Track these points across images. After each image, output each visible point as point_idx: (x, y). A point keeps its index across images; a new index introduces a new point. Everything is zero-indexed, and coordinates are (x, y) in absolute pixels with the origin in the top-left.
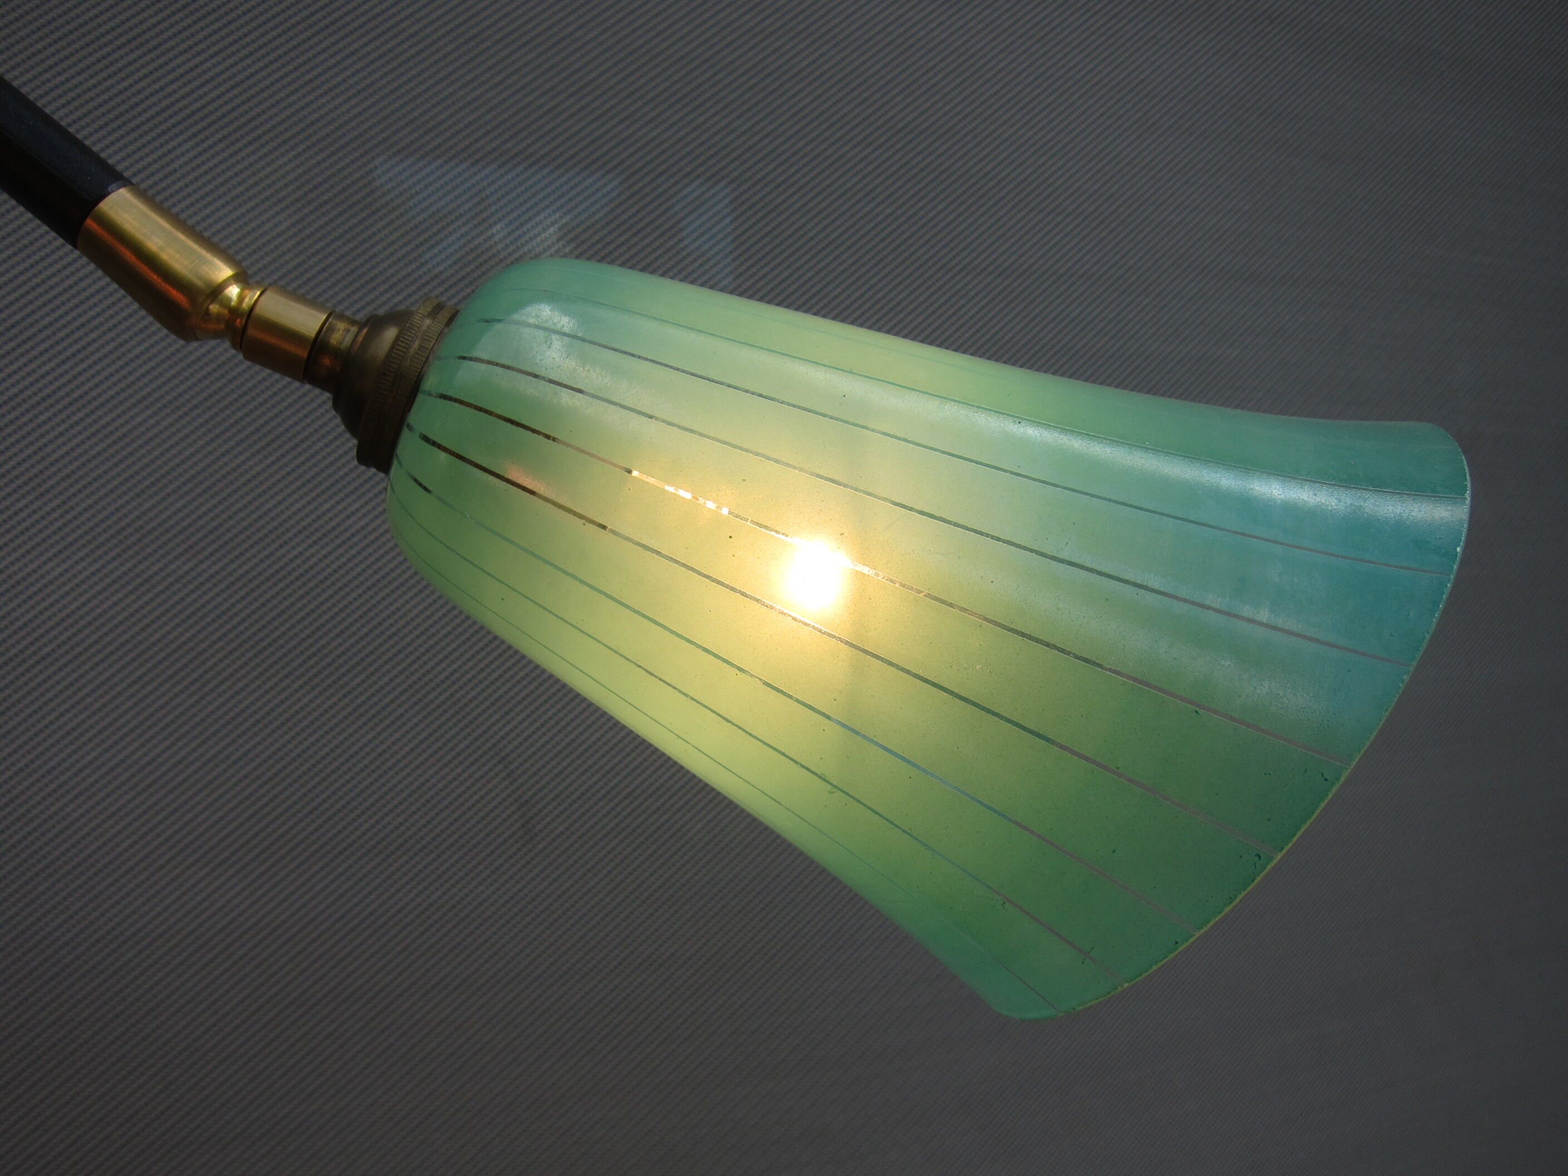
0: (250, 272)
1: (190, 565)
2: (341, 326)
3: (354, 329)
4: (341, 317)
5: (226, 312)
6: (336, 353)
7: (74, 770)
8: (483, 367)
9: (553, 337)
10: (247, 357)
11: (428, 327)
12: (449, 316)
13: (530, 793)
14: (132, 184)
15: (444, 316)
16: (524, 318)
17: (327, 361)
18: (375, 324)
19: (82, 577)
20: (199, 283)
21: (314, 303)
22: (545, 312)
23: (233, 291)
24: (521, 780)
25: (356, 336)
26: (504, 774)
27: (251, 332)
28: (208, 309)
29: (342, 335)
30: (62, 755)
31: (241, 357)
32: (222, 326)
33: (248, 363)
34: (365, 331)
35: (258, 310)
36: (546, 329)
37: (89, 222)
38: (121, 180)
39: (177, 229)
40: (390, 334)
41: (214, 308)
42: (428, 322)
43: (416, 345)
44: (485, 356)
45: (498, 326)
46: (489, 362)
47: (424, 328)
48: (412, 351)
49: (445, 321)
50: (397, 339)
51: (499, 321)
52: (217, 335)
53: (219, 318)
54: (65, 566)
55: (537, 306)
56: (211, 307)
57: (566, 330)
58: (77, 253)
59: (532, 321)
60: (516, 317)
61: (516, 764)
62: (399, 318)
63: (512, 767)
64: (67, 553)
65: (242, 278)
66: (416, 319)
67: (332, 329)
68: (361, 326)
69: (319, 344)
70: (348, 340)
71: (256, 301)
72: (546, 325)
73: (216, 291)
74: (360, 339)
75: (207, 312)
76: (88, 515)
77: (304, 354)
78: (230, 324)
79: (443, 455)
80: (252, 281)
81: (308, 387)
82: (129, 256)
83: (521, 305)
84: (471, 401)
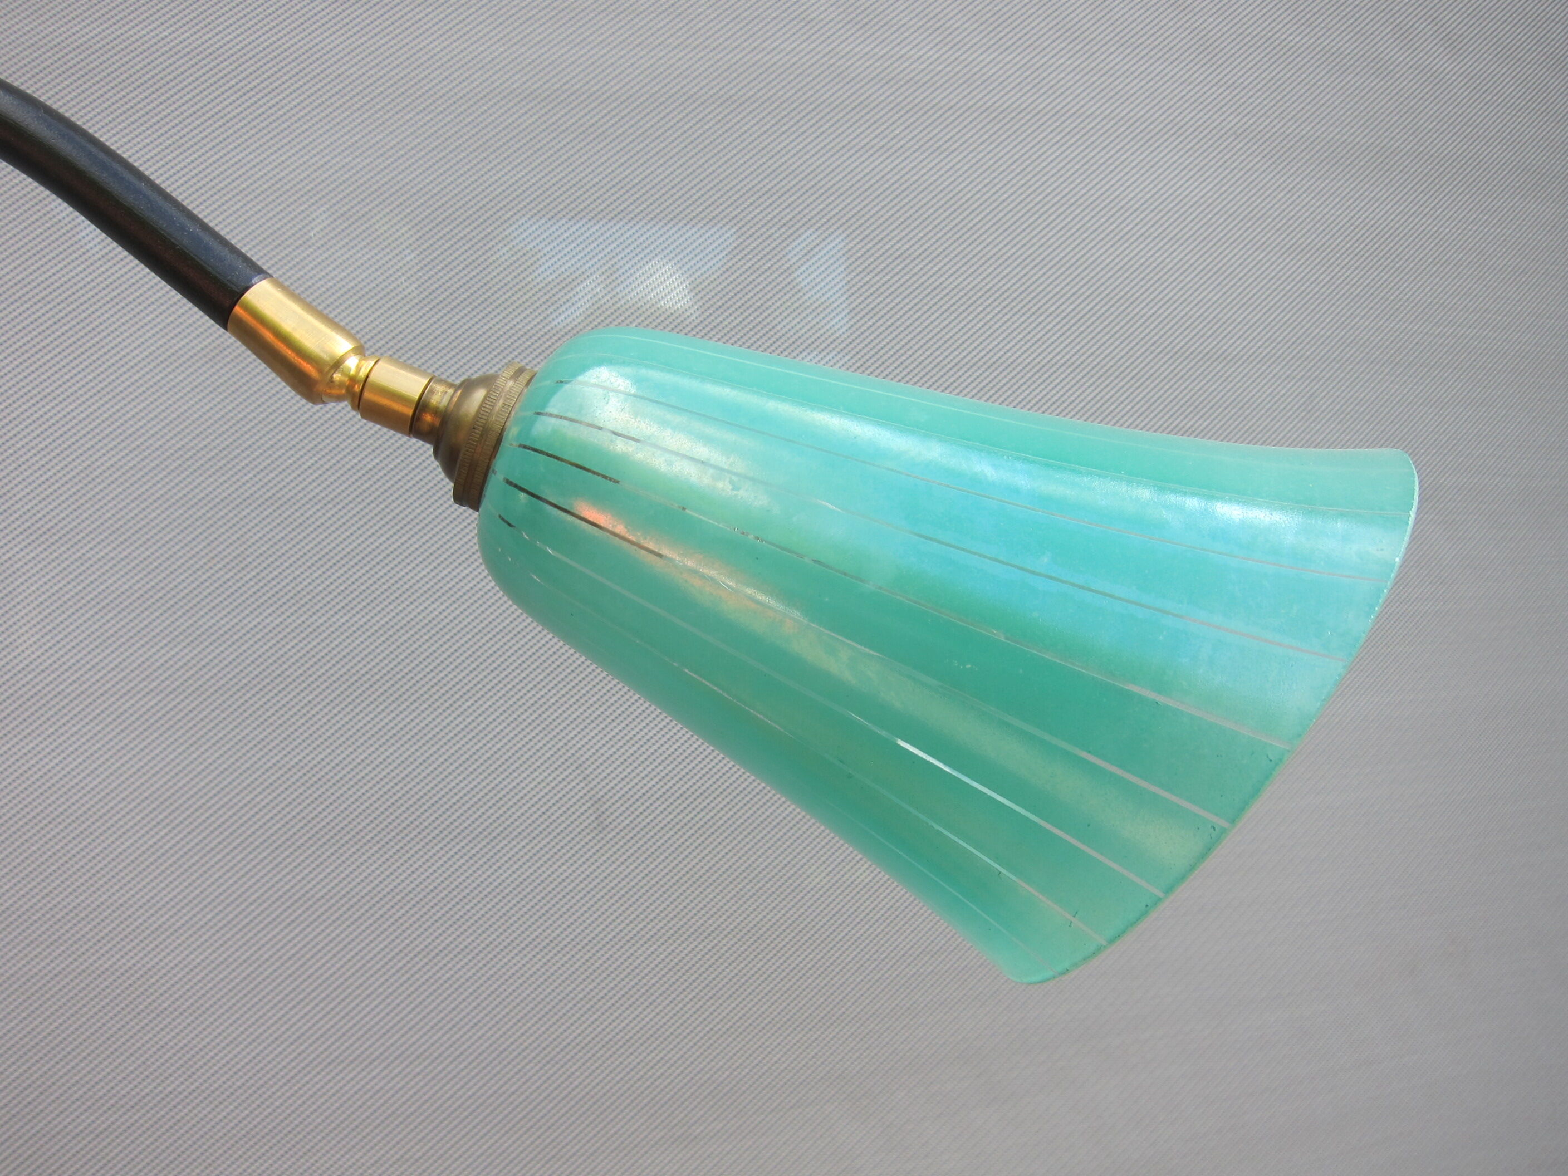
0: (366, 346)
1: (346, 618)
2: (440, 388)
3: (451, 391)
4: (441, 381)
5: (347, 379)
6: (436, 412)
7: (262, 770)
8: (553, 420)
9: (611, 394)
10: (363, 416)
11: (511, 388)
12: (528, 378)
13: (601, 793)
14: (271, 276)
15: (524, 378)
16: (586, 379)
17: (428, 418)
18: (468, 386)
19: (269, 628)
20: (325, 357)
21: (417, 370)
22: (602, 375)
23: (352, 364)
24: (595, 783)
25: (452, 397)
26: (580, 778)
27: (367, 395)
28: (332, 377)
29: (441, 397)
30: (255, 759)
31: (359, 417)
32: (344, 391)
33: (365, 421)
34: (459, 392)
35: (371, 378)
36: (604, 388)
37: (237, 310)
38: (261, 272)
39: (307, 312)
40: (479, 395)
41: (337, 376)
42: (511, 383)
43: (501, 402)
44: (555, 412)
45: (567, 387)
46: (557, 416)
47: (508, 389)
48: (497, 408)
49: (525, 382)
50: (485, 398)
51: (567, 383)
52: (339, 398)
53: (341, 385)
54: (258, 620)
55: (598, 369)
56: (335, 376)
57: (622, 388)
58: (228, 334)
59: (593, 381)
60: (580, 378)
61: (590, 769)
62: (487, 381)
63: (587, 772)
64: (260, 610)
65: (360, 350)
66: (500, 381)
67: (432, 392)
68: (457, 388)
69: (421, 405)
70: (445, 402)
71: (371, 370)
72: (605, 384)
73: (337, 364)
74: (455, 399)
75: (331, 380)
76: (274, 583)
77: (410, 412)
78: (349, 389)
79: (522, 495)
80: (368, 353)
81: (414, 440)
82: (269, 336)
83: (584, 368)
84: (544, 449)
